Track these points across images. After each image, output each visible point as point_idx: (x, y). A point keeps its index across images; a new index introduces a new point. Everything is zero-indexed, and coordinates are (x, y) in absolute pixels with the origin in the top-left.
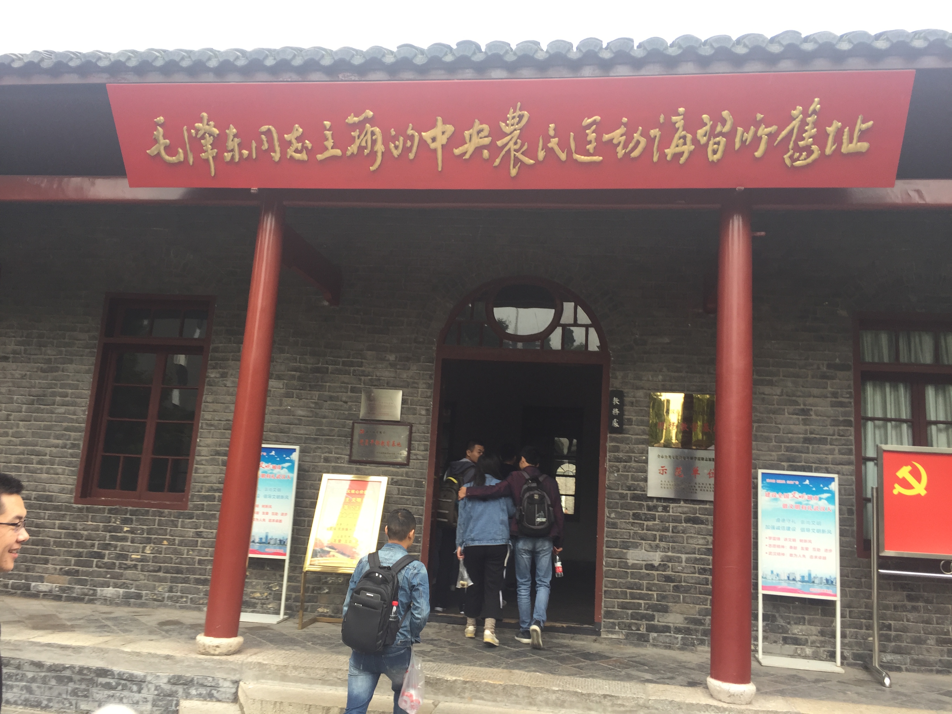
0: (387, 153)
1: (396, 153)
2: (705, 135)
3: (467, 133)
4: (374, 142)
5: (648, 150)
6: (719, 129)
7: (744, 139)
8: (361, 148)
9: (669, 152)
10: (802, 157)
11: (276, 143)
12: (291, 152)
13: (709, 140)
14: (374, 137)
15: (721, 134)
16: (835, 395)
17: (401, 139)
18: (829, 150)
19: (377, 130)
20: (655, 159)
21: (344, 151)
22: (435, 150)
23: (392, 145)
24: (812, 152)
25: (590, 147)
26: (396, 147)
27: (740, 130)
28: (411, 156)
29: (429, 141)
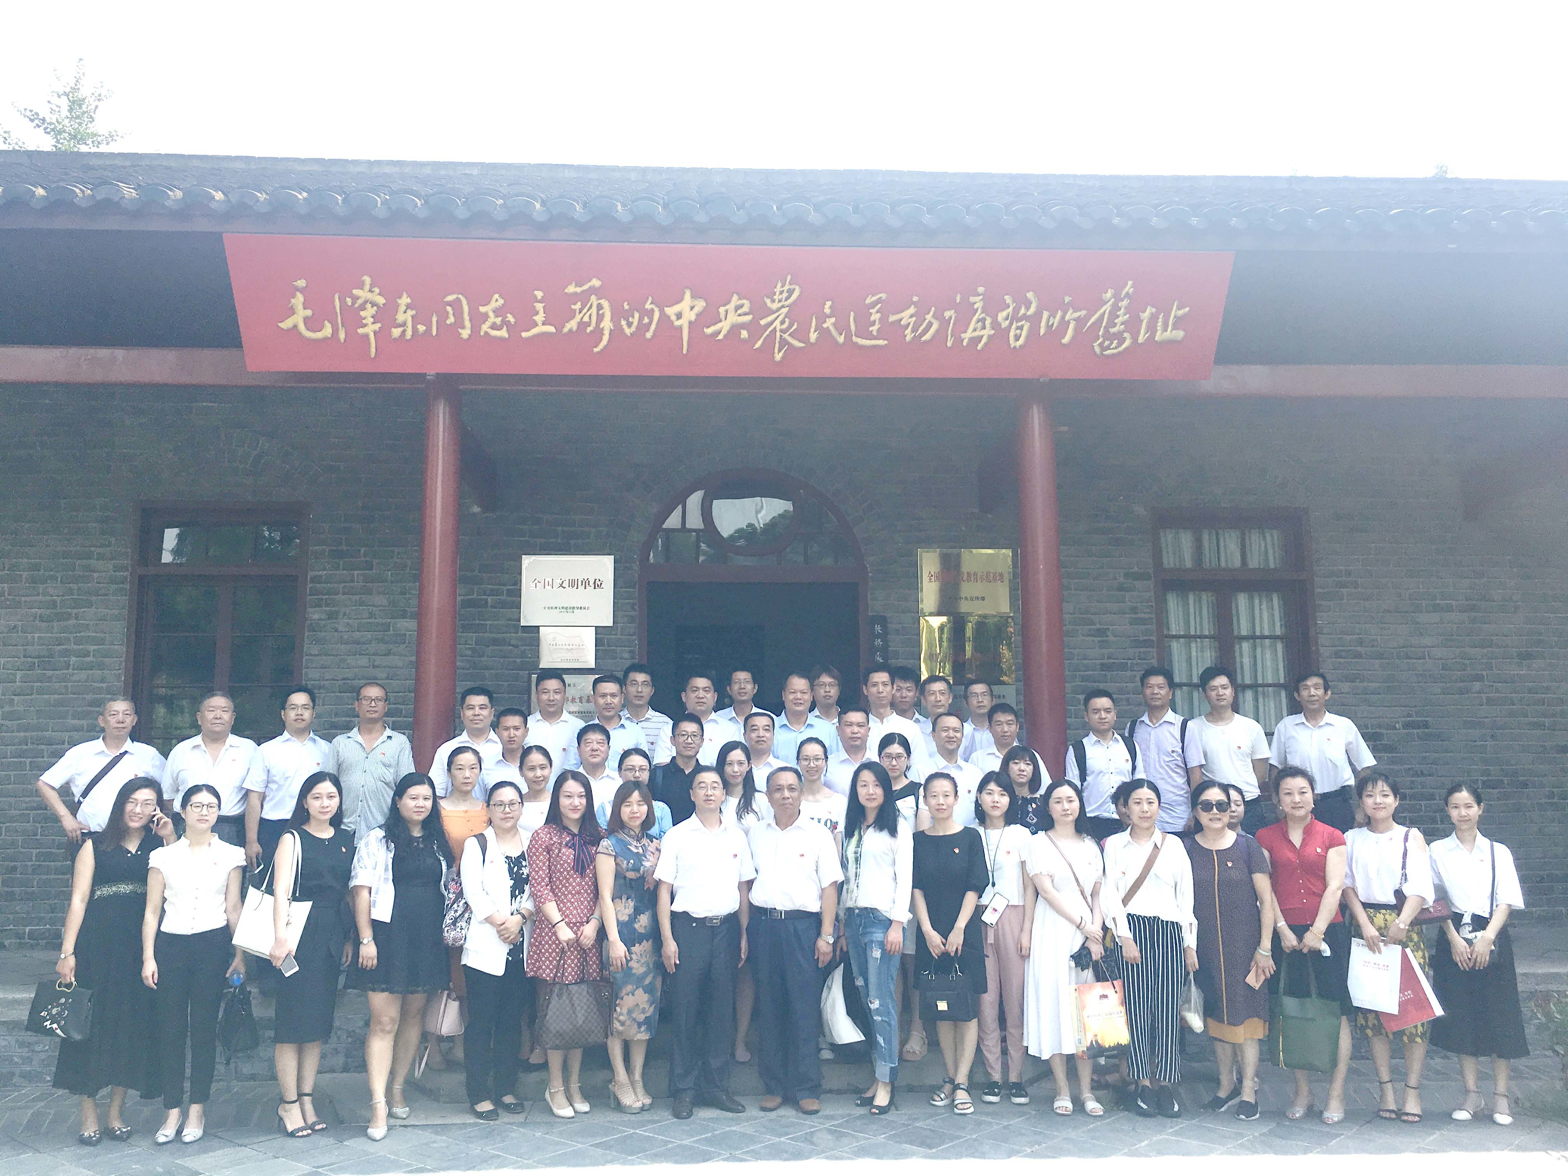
0: (617, 331)
1: (628, 331)
2: (1007, 319)
3: (722, 310)
4: (600, 318)
5: (941, 334)
6: (1022, 311)
7: (1050, 323)
8: (582, 325)
9: (967, 336)
10: (1114, 345)
11: (466, 317)
12: (485, 327)
13: (1011, 324)
14: (601, 312)
15: (1025, 317)
16: (1134, 610)
17: (637, 315)
18: (1141, 339)
19: (605, 304)
20: (949, 344)
21: (559, 327)
22: (680, 328)
23: (623, 323)
24: (1124, 339)
25: (874, 329)
26: (630, 325)
27: (1046, 314)
28: (649, 335)
29: (673, 318)
